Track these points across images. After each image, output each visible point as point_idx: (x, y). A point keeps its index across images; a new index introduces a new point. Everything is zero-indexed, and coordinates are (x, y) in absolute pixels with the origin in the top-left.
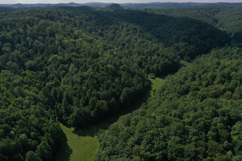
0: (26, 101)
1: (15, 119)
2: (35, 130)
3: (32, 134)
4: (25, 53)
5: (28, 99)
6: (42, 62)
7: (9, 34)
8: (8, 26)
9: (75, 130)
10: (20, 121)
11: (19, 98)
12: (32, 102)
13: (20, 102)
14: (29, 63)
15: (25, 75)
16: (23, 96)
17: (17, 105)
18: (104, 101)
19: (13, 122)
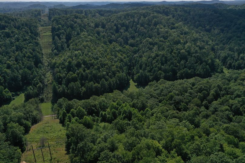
0: (116, 59)
1: (105, 65)
2: (112, 73)
3: (110, 74)
4: (132, 35)
5: (118, 59)
6: (139, 42)
7: (127, 22)
8: (129, 17)
9: (137, 85)
10: (107, 66)
11: (113, 57)
12: (119, 61)
13: (112, 59)
14: (131, 41)
15: (125, 47)
16: (116, 57)
17: (110, 59)
18: (163, 72)
19: (104, 66)
